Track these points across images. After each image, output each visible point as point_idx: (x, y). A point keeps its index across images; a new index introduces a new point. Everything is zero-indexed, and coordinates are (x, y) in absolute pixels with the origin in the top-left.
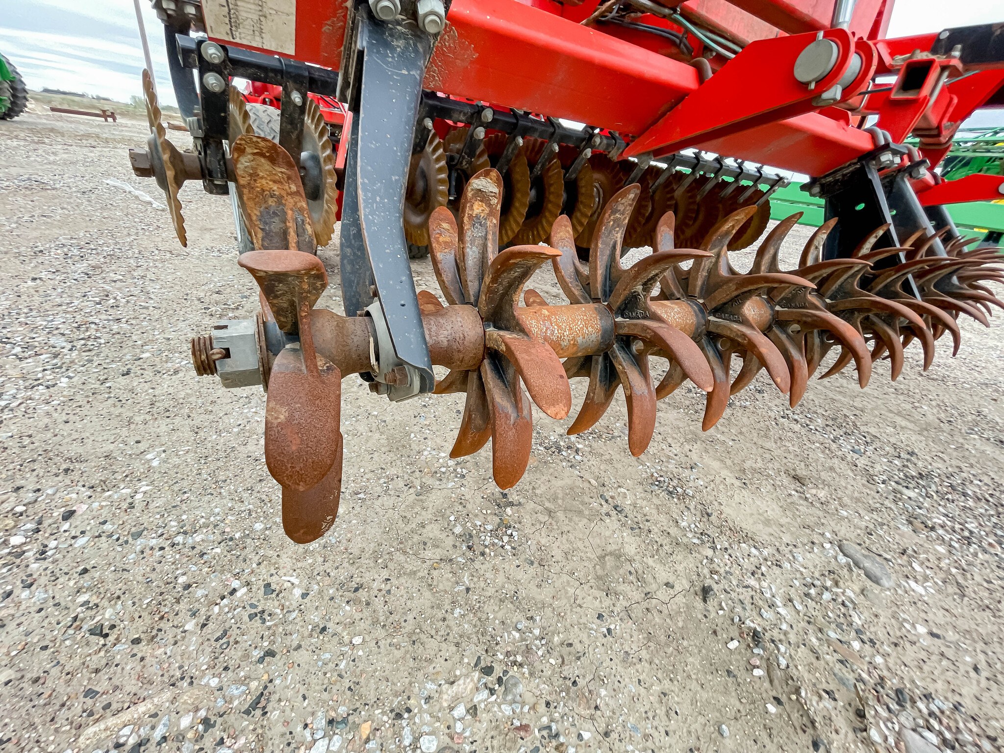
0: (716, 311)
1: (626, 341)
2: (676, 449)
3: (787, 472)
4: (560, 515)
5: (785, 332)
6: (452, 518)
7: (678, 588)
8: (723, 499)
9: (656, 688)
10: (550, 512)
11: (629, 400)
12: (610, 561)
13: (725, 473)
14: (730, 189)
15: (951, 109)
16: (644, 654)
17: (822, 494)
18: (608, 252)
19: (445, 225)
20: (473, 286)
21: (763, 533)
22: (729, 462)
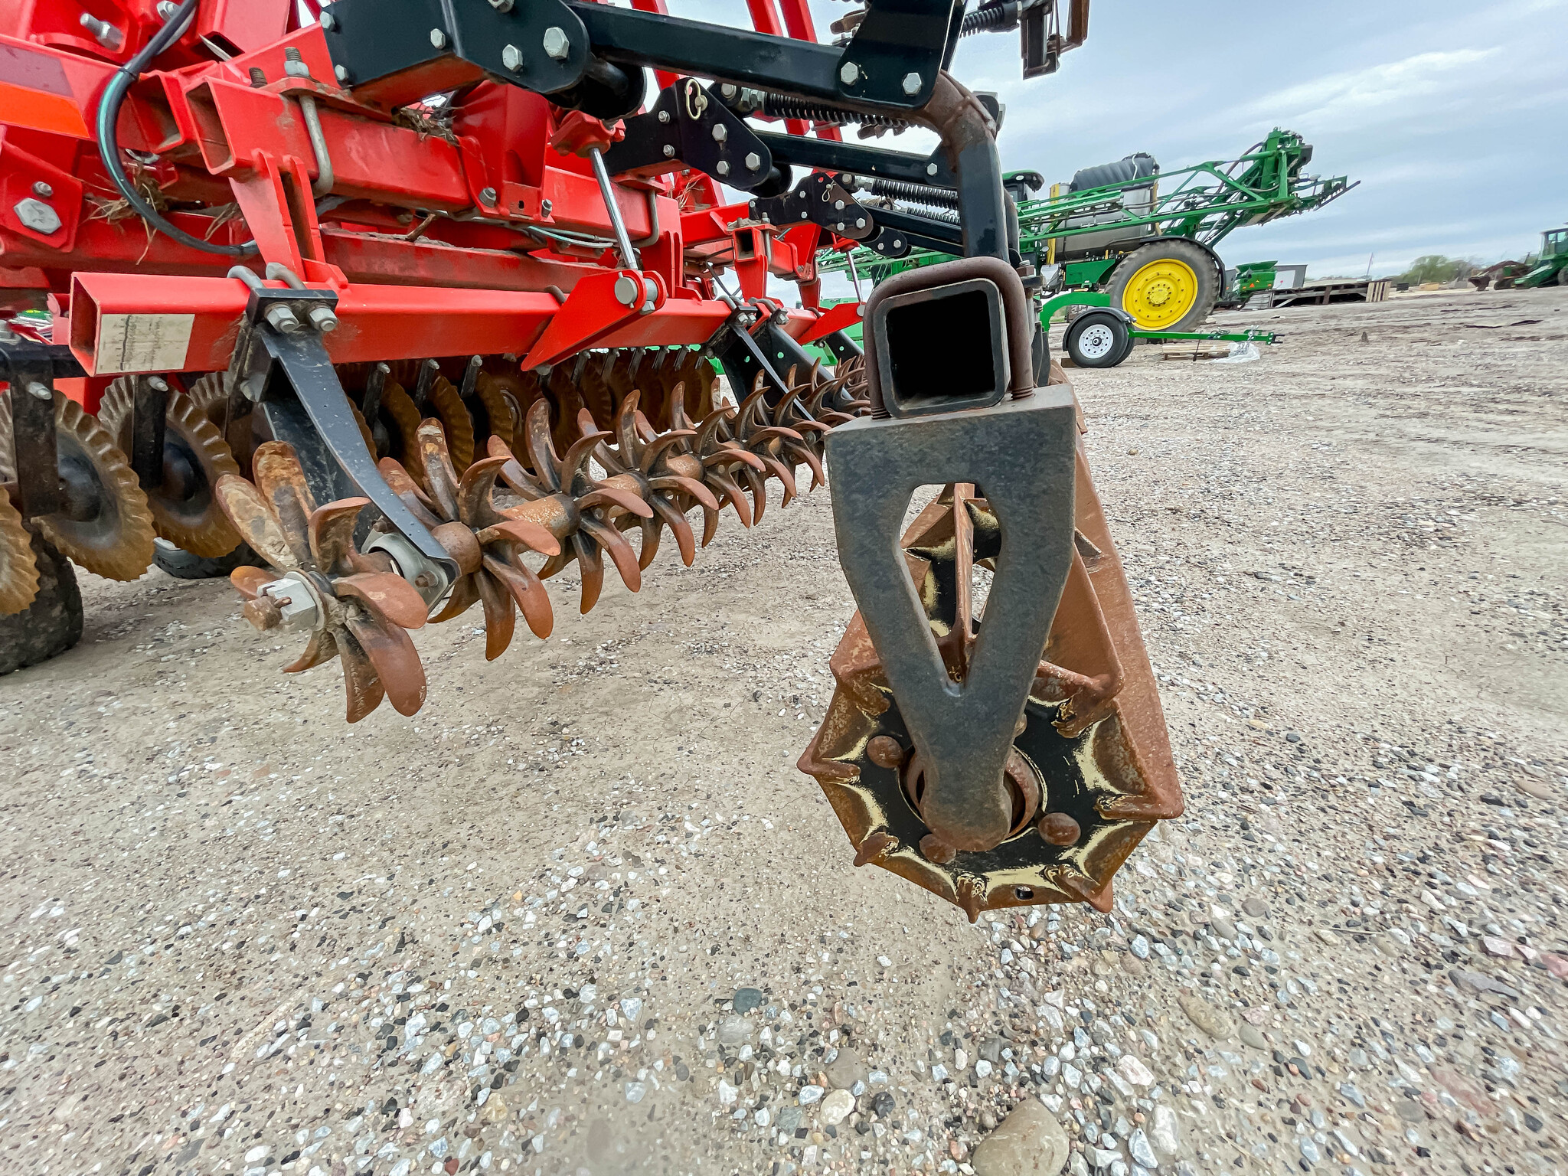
0: (652, 472)
1: (588, 512)
2: (704, 620)
3: (801, 597)
4: (617, 710)
5: (717, 474)
6: (510, 761)
7: (734, 704)
8: (754, 636)
9: (736, 760)
10: (606, 713)
11: (610, 551)
12: (675, 717)
13: (751, 619)
14: (662, 358)
15: (796, 255)
16: (721, 749)
17: (829, 600)
18: (544, 453)
19: (394, 472)
20: (448, 508)
21: (790, 643)
22: (752, 610)
